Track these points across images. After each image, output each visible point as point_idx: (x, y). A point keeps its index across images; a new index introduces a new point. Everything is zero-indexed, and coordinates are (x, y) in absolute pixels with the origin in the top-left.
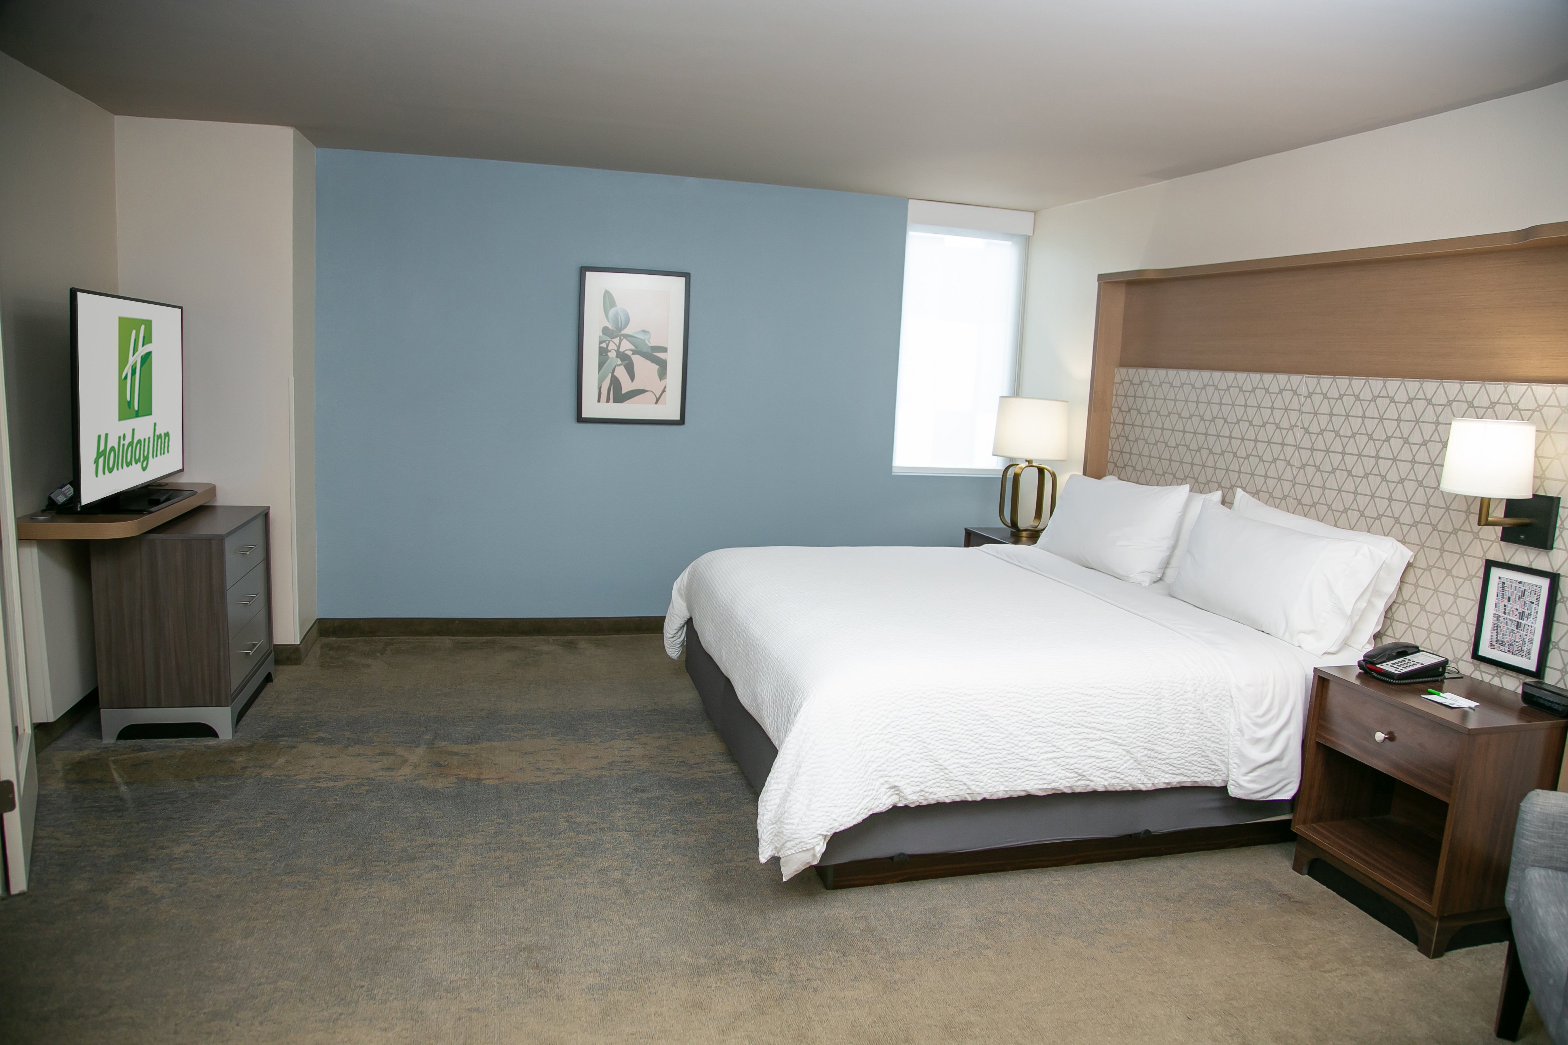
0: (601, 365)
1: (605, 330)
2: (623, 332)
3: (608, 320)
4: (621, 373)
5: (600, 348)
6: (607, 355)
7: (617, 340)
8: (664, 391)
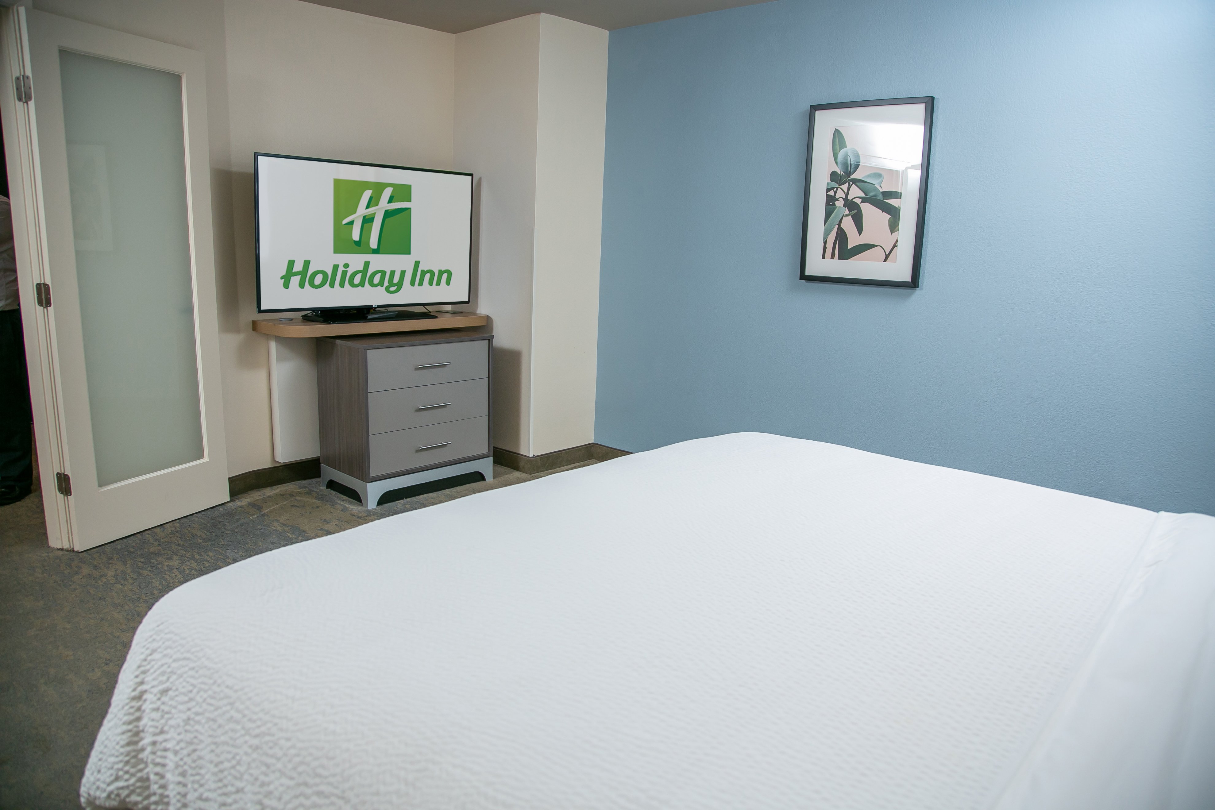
0: (828, 215)
1: (834, 176)
2: (852, 177)
3: (836, 163)
4: (848, 224)
5: (827, 195)
6: (834, 204)
7: (845, 187)
8: (895, 246)
